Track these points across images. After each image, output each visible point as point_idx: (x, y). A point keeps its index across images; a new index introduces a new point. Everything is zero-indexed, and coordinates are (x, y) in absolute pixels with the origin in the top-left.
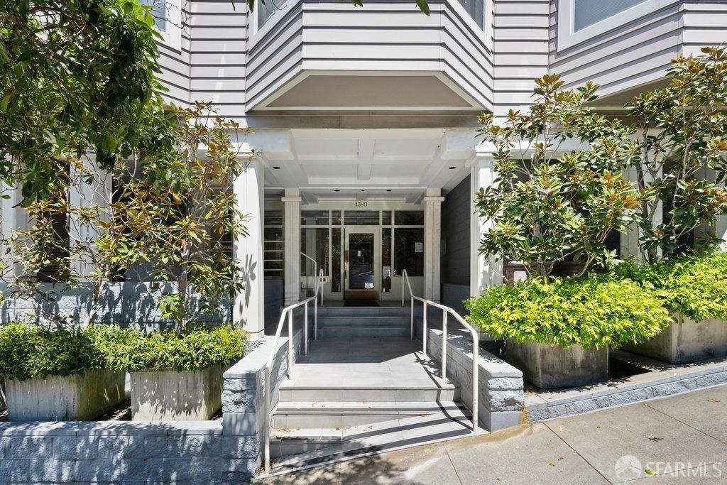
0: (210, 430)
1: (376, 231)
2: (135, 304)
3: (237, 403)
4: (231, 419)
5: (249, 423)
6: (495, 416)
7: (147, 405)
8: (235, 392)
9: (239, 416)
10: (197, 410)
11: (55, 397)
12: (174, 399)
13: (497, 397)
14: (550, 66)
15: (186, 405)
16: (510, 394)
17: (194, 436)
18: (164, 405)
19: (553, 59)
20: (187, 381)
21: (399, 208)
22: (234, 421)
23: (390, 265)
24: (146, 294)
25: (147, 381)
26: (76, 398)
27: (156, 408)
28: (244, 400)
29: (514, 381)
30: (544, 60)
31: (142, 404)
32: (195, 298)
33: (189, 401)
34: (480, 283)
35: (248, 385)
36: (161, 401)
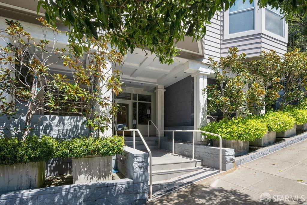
0: (128, 182)
1: (130, 103)
2: (39, 128)
3: (140, 168)
4: (137, 175)
5: (145, 176)
6: (228, 165)
7: (83, 176)
8: (139, 162)
9: (141, 174)
10: (109, 176)
11: (22, 177)
12: (97, 172)
13: (228, 158)
14: (221, 44)
15: (104, 174)
16: (232, 157)
17: (120, 185)
18: (92, 175)
19: (222, 42)
20: (104, 162)
21: (140, 93)
22: (138, 176)
23: (136, 119)
24: (47, 122)
25: (82, 163)
26: (37, 176)
27: (88, 177)
28: (143, 166)
29: (232, 152)
30: (219, 41)
31: (79, 176)
32: (78, 125)
33: (105, 172)
34: (200, 122)
35: (144, 159)
36: (90, 173)
